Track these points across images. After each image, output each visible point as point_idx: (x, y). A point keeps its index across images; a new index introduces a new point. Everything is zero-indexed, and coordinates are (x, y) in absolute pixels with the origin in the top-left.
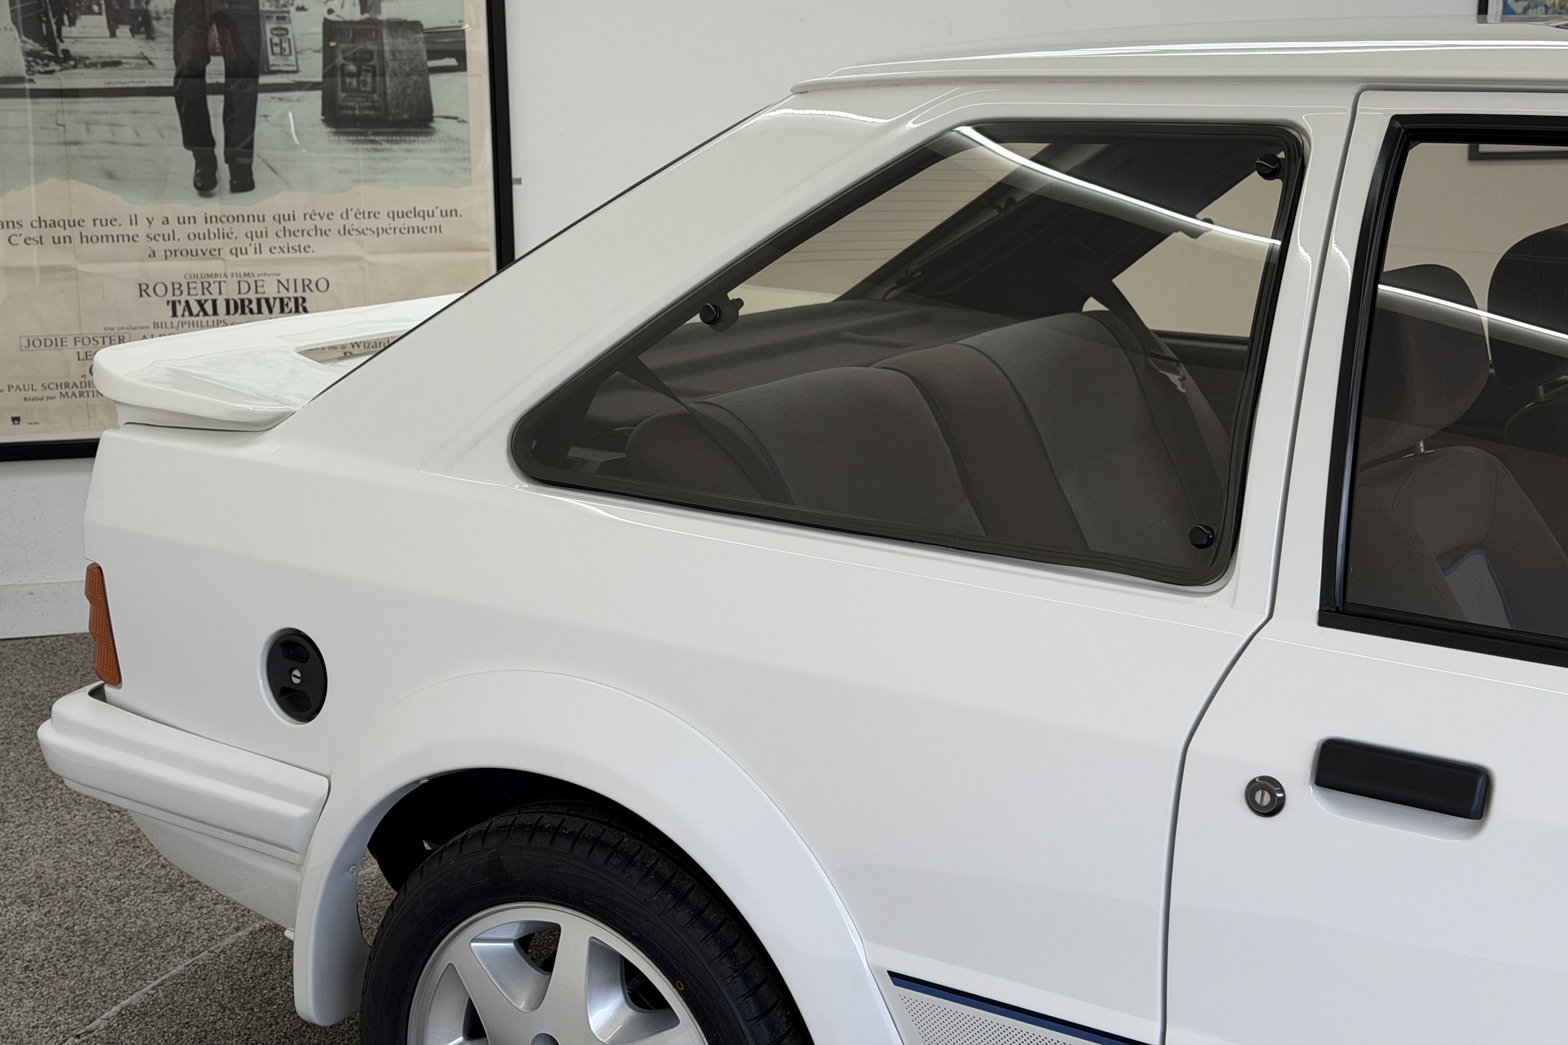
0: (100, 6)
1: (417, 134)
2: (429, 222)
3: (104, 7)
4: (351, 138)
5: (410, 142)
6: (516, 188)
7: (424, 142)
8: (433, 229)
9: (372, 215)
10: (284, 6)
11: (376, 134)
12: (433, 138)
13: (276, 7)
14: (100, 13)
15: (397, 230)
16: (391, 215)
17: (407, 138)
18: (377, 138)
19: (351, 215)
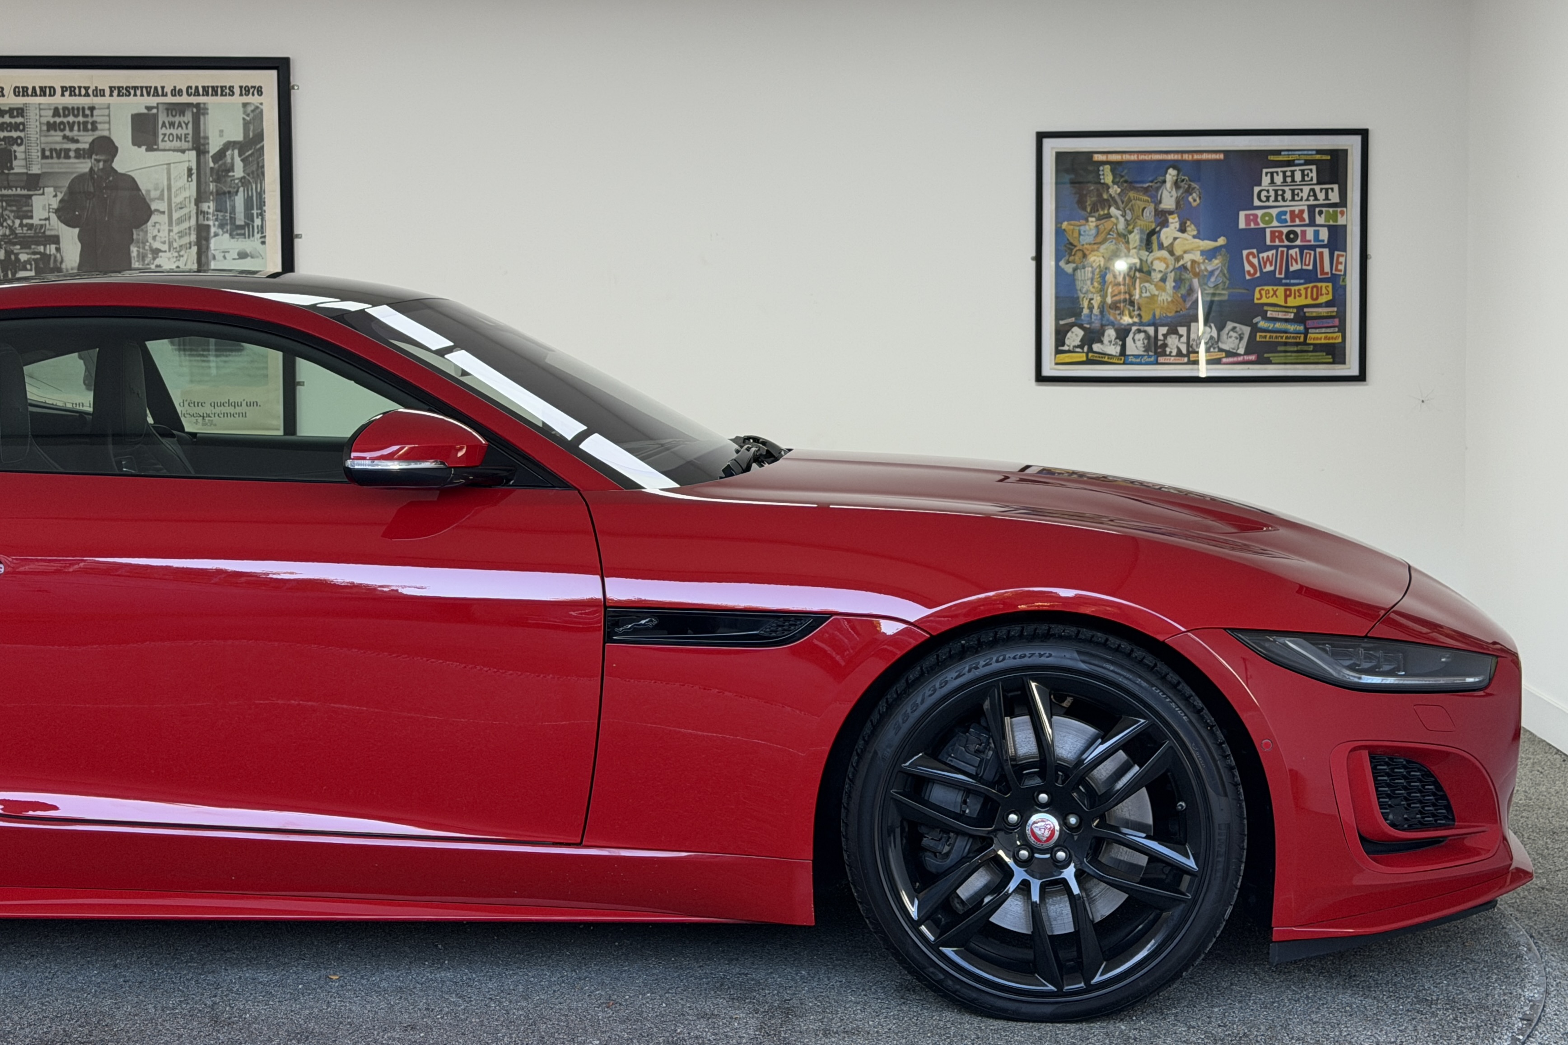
0: (31, 265)
1: (232, 351)
2: (238, 410)
3: (33, 266)
4: (187, 353)
5: (227, 356)
6: (298, 388)
7: (235, 356)
8: (241, 415)
9: (200, 404)
10: (148, 264)
11: (204, 350)
12: (244, 353)
13: (143, 265)
14: (31, 270)
15: (216, 415)
16: (213, 405)
17: (225, 353)
18: (205, 353)
19: (186, 404)
